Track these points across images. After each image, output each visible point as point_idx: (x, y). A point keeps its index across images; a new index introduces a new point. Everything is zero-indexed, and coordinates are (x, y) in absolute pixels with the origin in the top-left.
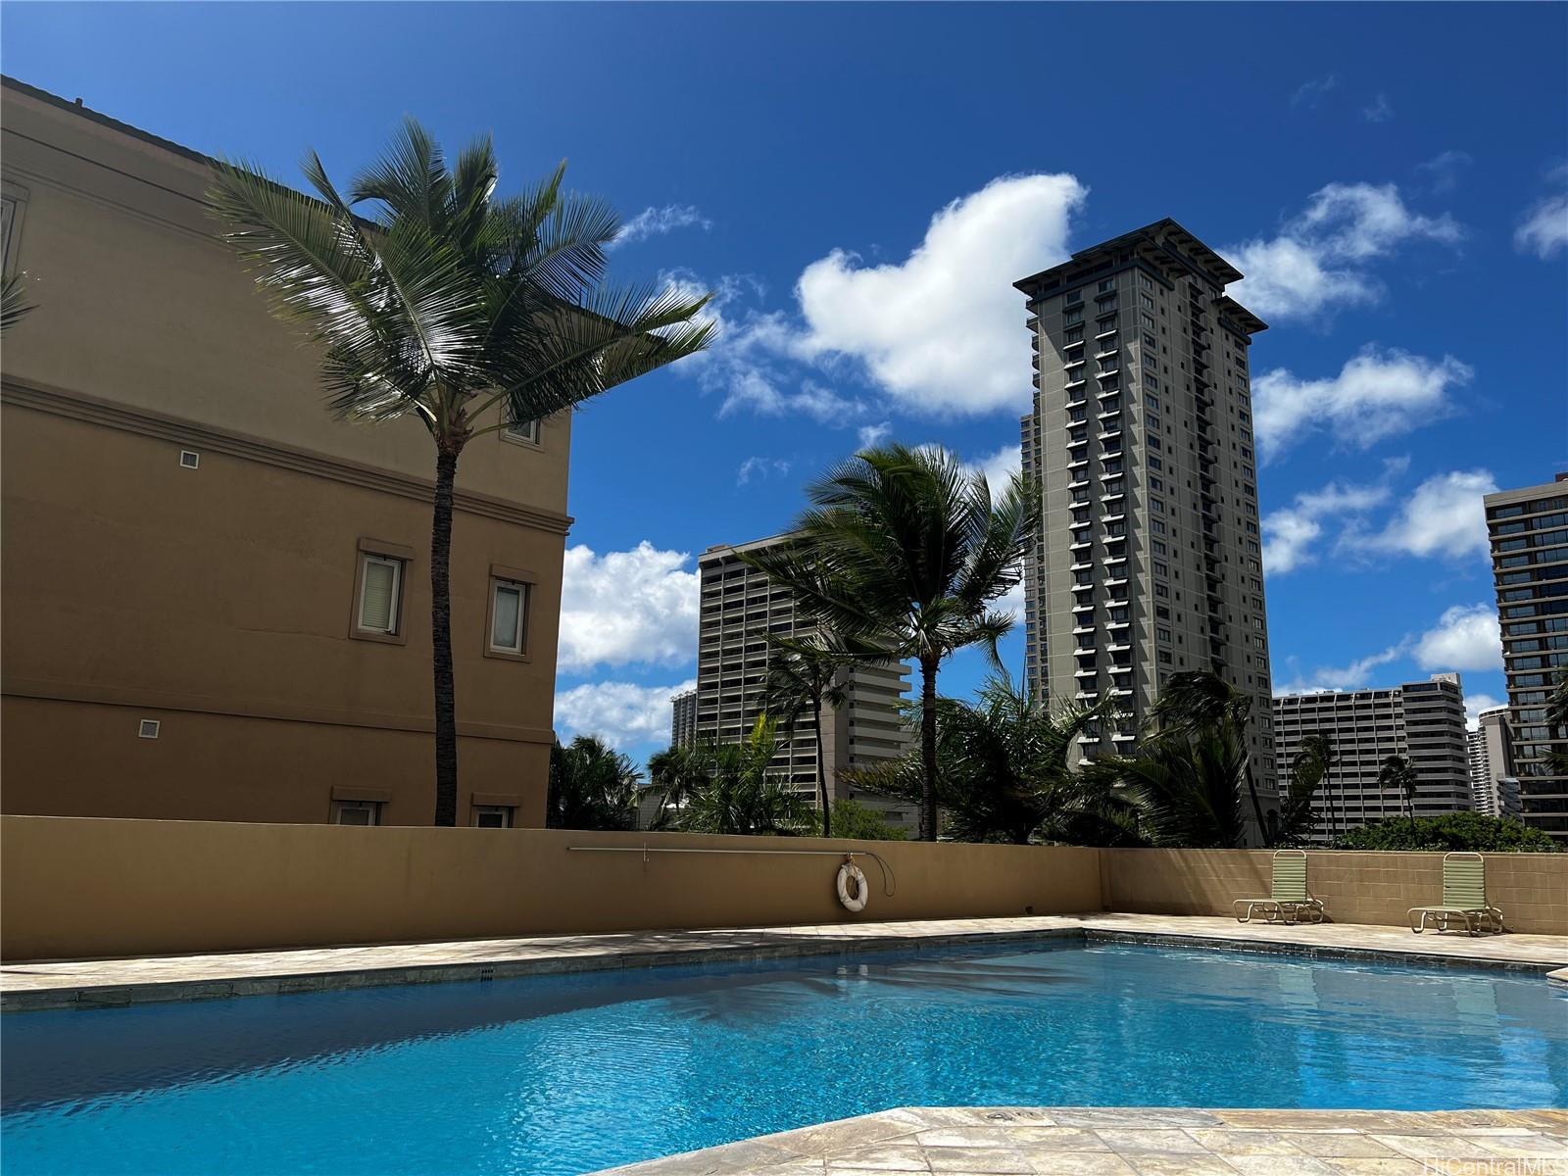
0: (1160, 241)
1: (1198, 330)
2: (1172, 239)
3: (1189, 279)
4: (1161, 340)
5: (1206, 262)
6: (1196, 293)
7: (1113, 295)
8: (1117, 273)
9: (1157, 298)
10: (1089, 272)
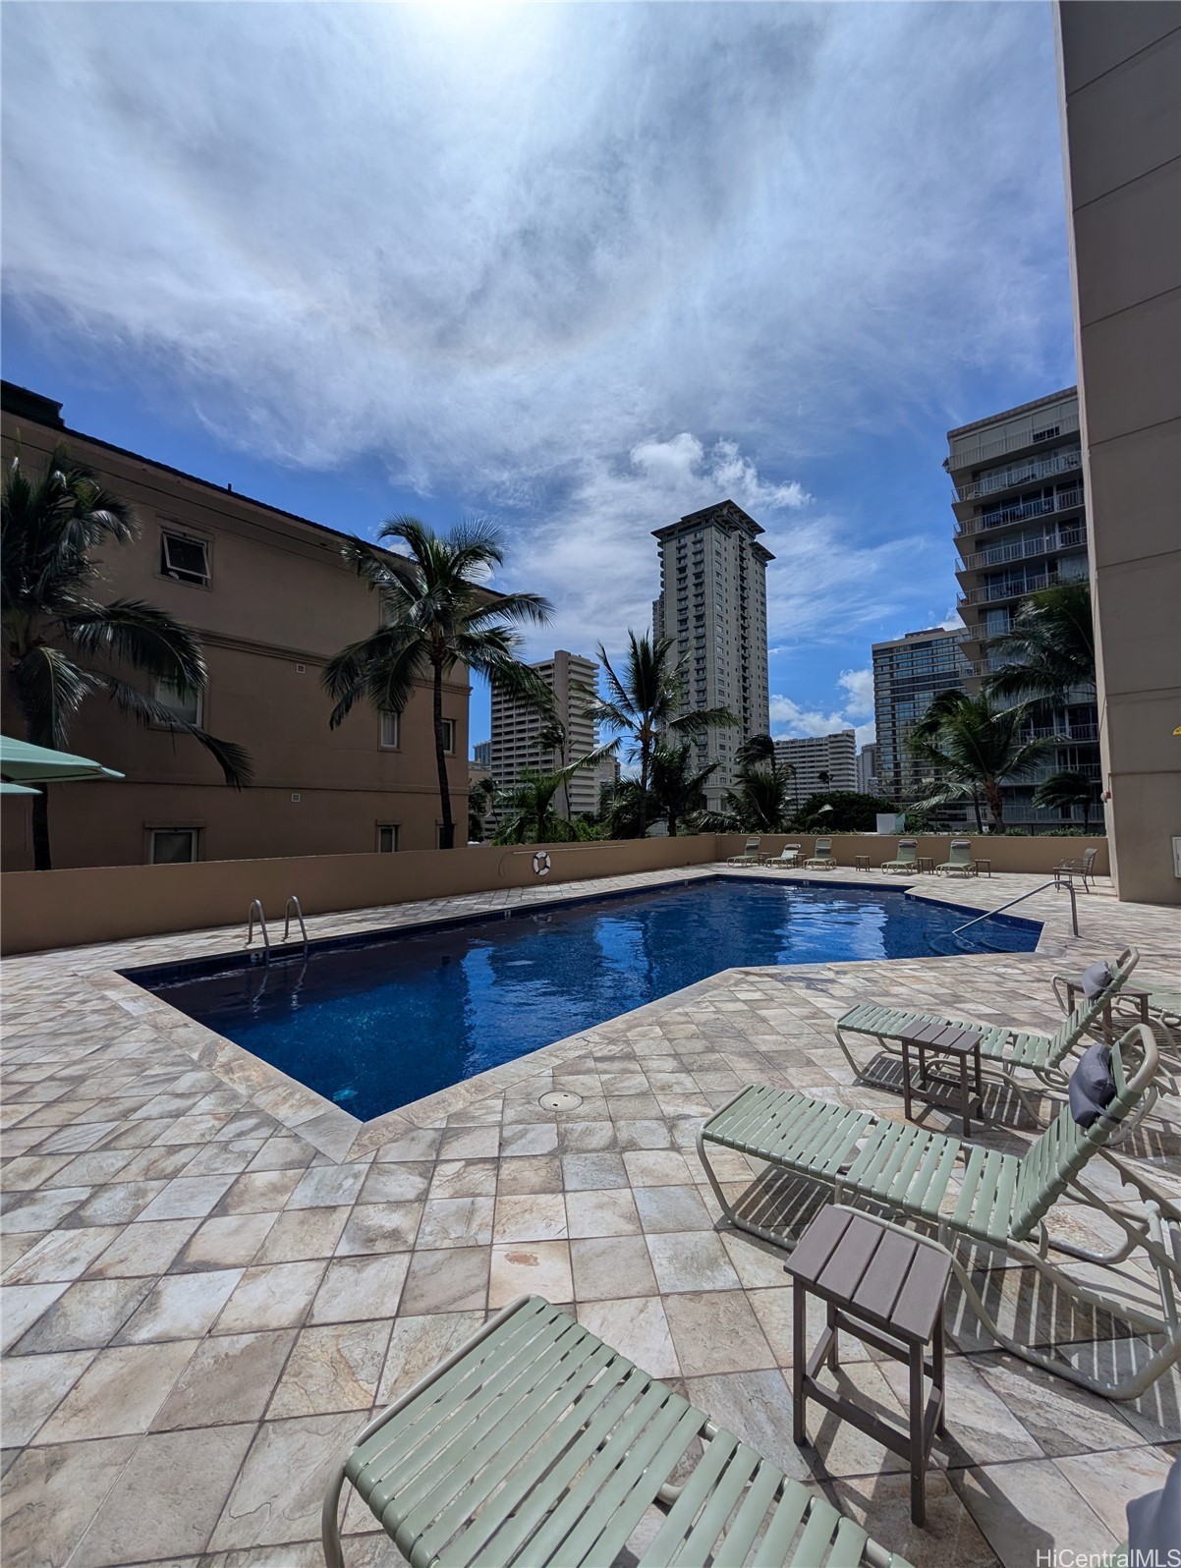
0: (724, 511)
1: (742, 559)
2: (731, 510)
3: (739, 532)
5: (748, 523)
6: (742, 539)
7: (701, 541)
8: (703, 529)
9: (723, 542)
10: (689, 527)
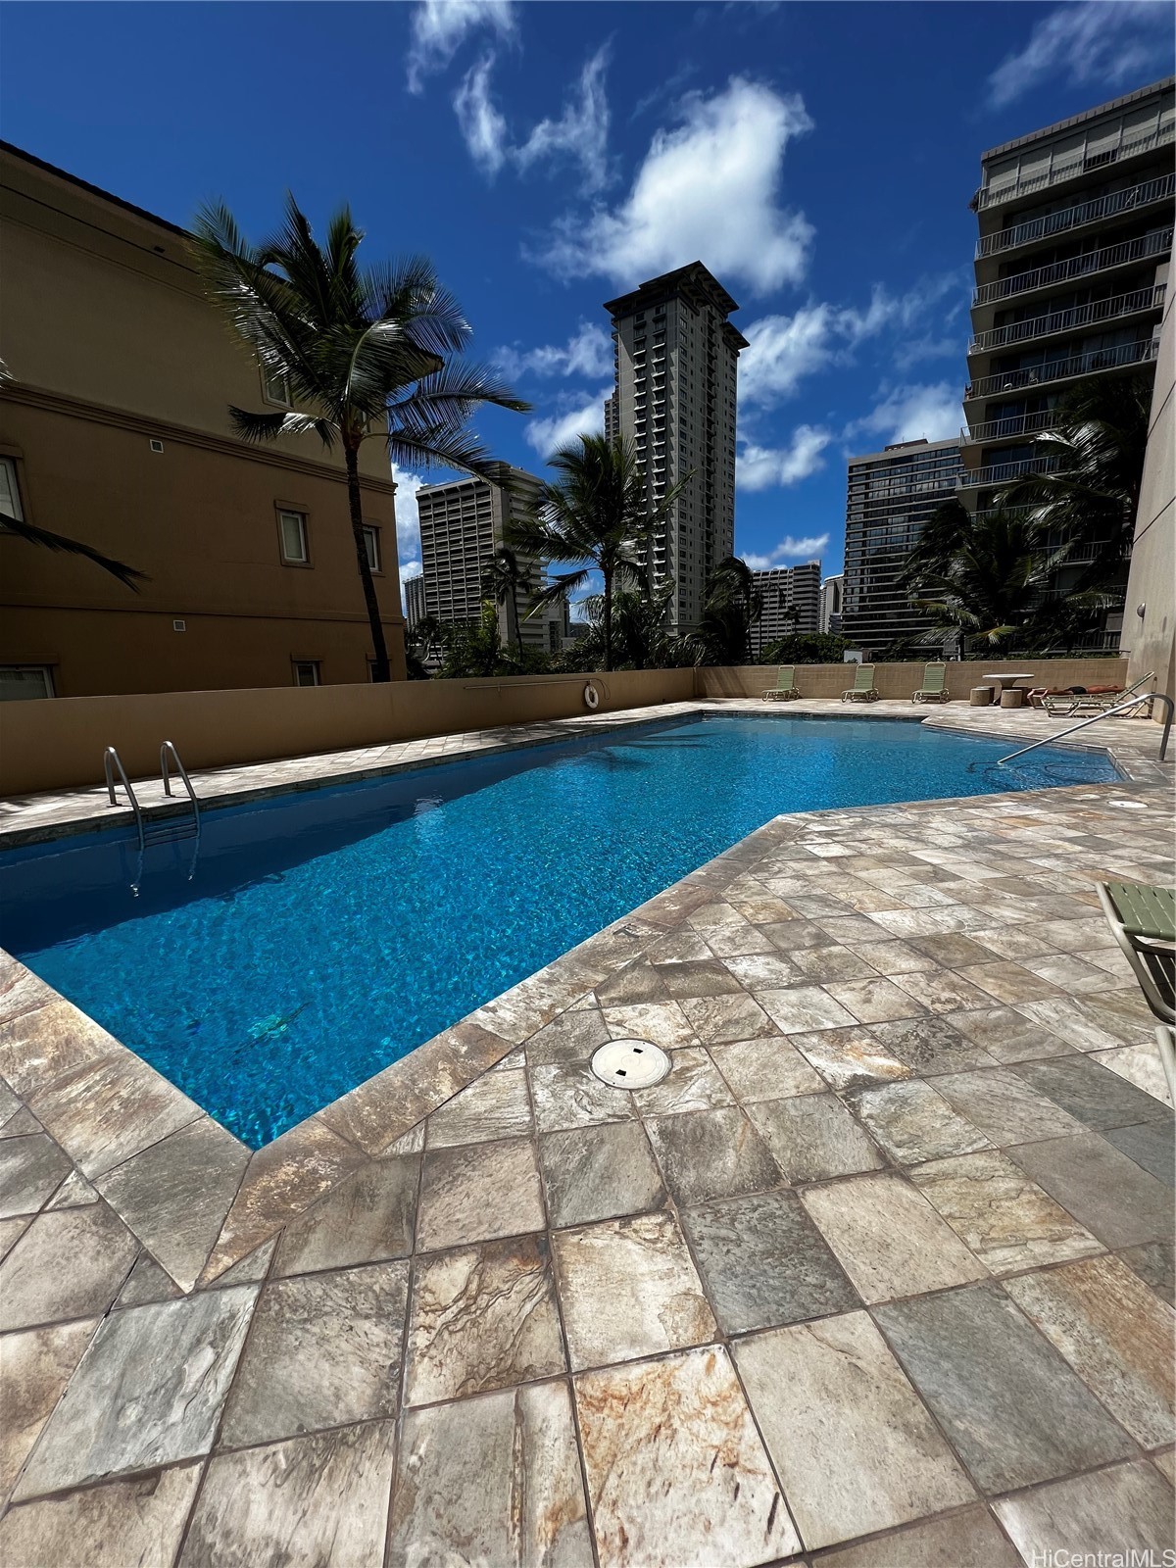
0: (693, 278)
1: (711, 345)
3: (708, 307)
4: (690, 351)
5: (719, 295)
6: (712, 318)
7: (664, 318)
8: (667, 301)
9: (689, 321)
10: (650, 298)
